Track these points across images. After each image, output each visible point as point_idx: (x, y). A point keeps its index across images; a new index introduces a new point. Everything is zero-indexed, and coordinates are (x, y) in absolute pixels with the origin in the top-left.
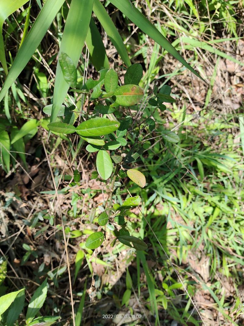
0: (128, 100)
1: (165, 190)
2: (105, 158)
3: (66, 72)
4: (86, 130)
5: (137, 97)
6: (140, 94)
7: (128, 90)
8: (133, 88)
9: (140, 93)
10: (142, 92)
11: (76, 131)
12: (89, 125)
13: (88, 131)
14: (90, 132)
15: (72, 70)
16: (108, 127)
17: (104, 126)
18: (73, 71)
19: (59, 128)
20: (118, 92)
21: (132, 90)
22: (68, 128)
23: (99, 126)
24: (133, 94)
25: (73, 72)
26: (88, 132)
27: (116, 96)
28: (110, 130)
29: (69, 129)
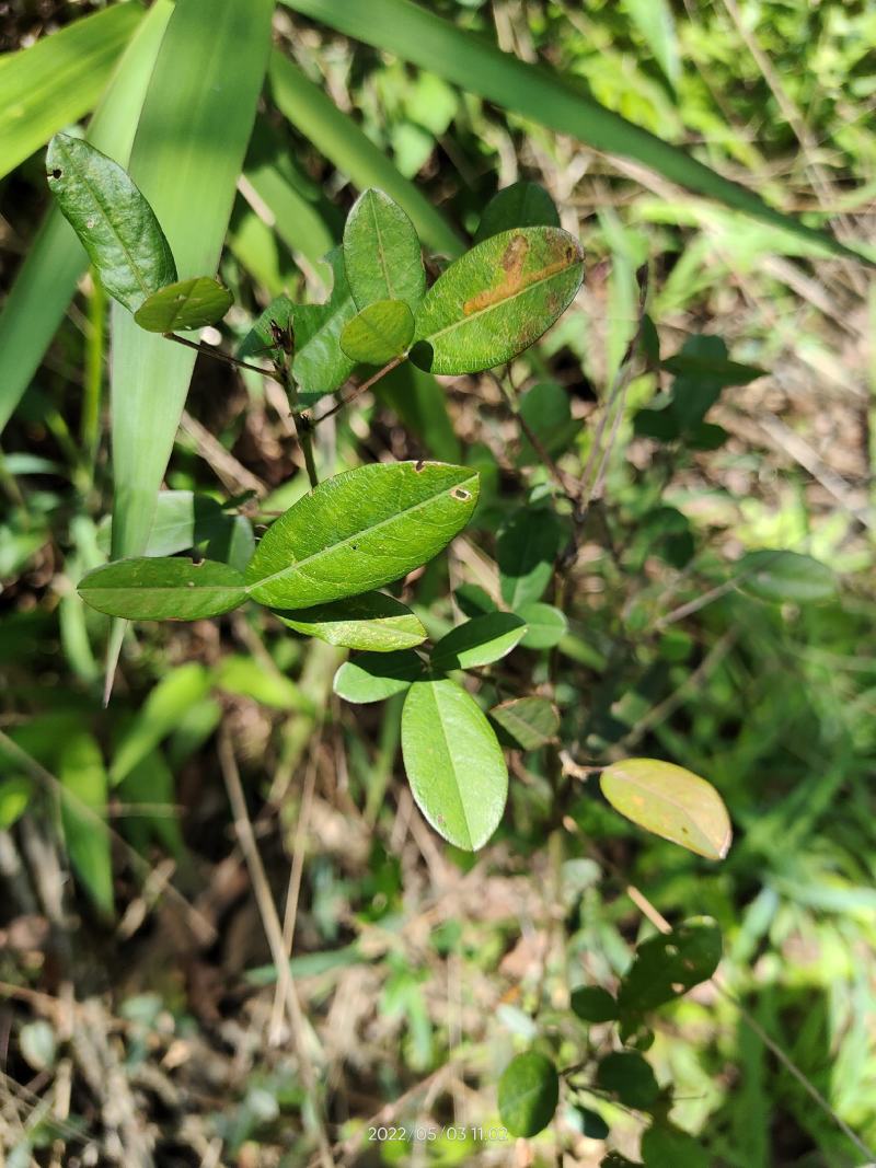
0: (495, 332)
1: (809, 864)
2: (450, 720)
3: (104, 244)
4: (294, 570)
5: (547, 290)
6: (555, 266)
7: (487, 278)
8: (509, 250)
9: (557, 257)
10: (569, 251)
11: (248, 590)
12: (303, 532)
13: (305, 570)
14: (321, 577)
15: (136, 222)
16: (413, 516)
17: (389, 513)
18: (141, 227)
19: (151, 592)
20: (432, 310)
21: (508, 265)
22: (200, 583)
23: (361, 526)
24: (517, 285)
25: (139, 234)
26: (305, 579)
27: (430, 339)
28: (429, 532)
29: (207, 591)
